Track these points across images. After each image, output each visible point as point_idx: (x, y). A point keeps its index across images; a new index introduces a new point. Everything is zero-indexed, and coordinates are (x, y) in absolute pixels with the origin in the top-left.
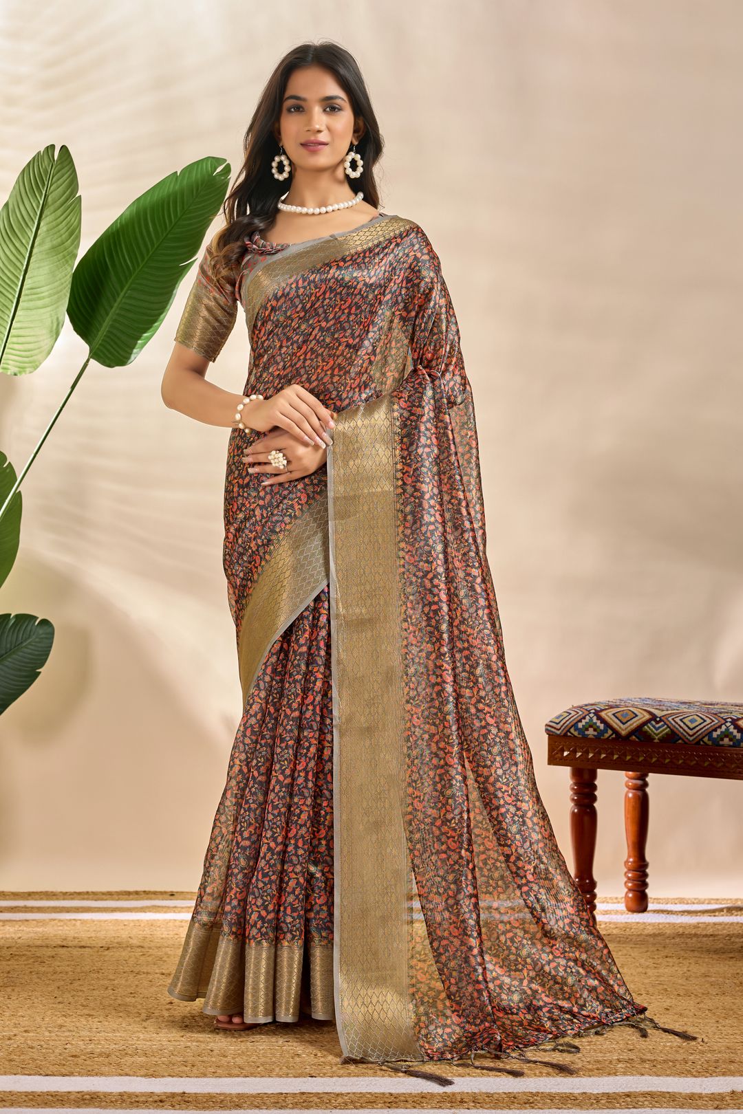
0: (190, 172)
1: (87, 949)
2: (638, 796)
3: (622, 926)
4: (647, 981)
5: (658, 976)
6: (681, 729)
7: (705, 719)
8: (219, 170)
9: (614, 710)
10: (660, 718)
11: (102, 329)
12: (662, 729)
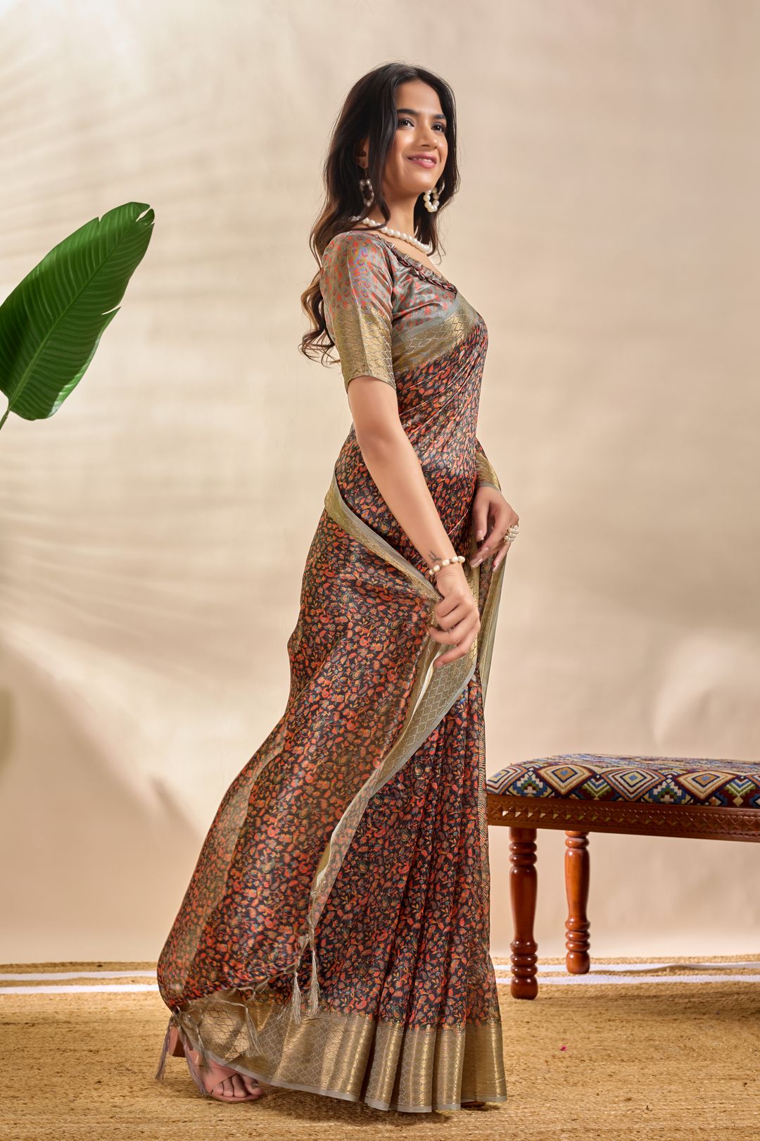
0: (112, 218)
1: (11, 1026)
2: (579, 855)
3: (564, 988)
4: (590, 1046)
5: (601, 1041)
6: (621, 786)
7: (646, 775)
8: (142, 215)
9: (554, 768)
10: (600, 775)
11: (22, 380)
12: (601, 787)
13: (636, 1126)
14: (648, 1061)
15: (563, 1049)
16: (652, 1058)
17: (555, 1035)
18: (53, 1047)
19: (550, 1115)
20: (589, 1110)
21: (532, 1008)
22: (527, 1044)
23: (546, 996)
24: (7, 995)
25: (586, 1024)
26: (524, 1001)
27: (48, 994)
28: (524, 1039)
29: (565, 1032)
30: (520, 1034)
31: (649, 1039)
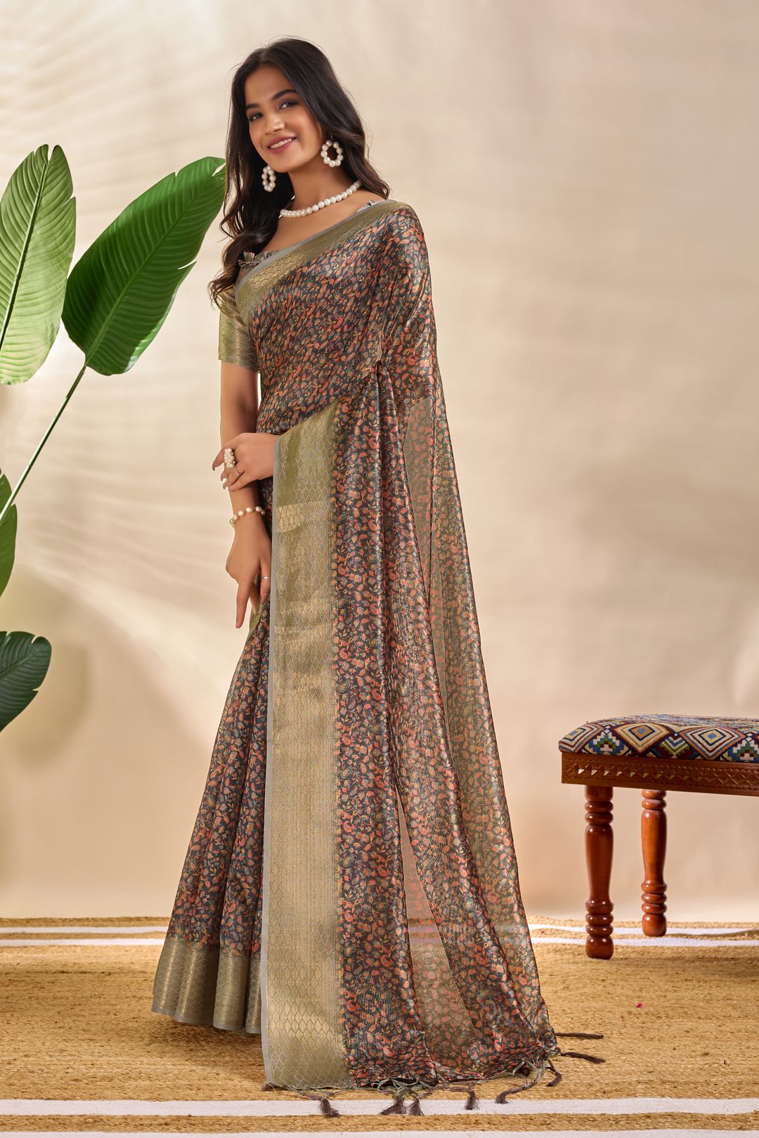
0: (188, 173)
1: (87, 975)
2: (656, 816)
3: (639, 950)
4: (667, 1004)
5: (678, 1000)
6: (700, 744)
7: (725, 734)
8: (218, 170)
9: (631, 726)
10: (678, 733)
11: (98, 336)
12: (679, 745)
13: (714, 1079)
14: (726, 1019)
15: (639, 1006)
16: (730, 1016)
17: (630, 993)
18: (129, 994)
19: (626, 1067)
20: (665, 1063)
21: (607, 968)
22: (602, 1001)
23: (622, 957)
24: (84, 946)
25: (662, 983)
26: (600, 960)
27: (123, 947)
28: (600, 996)
29: (641, 990)
30: (595, 991)
31: (727, 999)
